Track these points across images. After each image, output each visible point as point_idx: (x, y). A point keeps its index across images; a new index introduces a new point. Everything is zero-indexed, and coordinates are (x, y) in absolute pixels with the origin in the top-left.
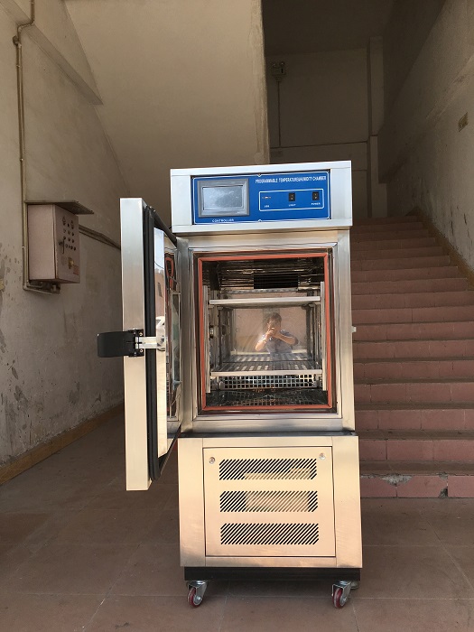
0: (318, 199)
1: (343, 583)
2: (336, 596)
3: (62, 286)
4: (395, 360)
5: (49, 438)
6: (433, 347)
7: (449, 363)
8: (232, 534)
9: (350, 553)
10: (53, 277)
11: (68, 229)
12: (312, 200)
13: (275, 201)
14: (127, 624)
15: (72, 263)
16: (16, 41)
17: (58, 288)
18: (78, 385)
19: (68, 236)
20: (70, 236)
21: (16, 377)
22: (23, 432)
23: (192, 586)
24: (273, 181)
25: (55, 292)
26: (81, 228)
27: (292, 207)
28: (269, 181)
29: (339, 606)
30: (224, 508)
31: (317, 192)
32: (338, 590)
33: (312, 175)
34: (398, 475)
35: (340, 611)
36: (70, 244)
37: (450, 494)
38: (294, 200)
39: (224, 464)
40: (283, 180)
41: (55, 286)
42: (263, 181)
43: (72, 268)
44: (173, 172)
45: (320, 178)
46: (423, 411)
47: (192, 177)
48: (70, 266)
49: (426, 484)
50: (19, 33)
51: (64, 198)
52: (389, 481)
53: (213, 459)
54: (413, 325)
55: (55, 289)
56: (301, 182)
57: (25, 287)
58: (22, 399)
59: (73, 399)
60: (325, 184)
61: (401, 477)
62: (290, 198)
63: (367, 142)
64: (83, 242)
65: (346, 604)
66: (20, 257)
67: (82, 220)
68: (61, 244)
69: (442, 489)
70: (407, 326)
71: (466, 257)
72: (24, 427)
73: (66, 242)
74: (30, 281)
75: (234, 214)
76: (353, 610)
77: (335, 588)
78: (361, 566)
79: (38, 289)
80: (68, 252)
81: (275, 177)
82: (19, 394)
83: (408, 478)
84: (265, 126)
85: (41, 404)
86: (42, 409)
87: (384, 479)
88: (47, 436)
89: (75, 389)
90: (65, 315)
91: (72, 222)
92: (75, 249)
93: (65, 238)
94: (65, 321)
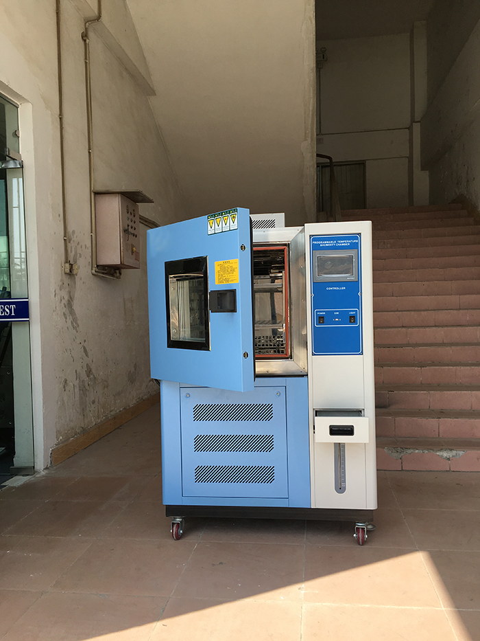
3: (123, 272)
10: (118, 262)
11: (131, 217)
15: (134, 249)
16: (85, 36)
17: (120, 274)
18: (135, 366)
20: (132, 224)
21: (87, 355)
22: (93, 406)
25: (116, 277)
26: (141, 218)
34: (451, 450)
36: (132, 231)
41: (118, 271)
43: (134, 254)
46: (473, 392)
48: (132, 252)
49: (478, 459)
50: (86, 29)
51: (124, 189)
52: (442, 456)
54: (461, 311)
57: (94, 272)
58: (92, 376)
61: (454, 452)
63: (410, 128)
66: (89, 245)
67: (142, 208)
68: (126, 231)
70: (455, 311)
72: (94, 402)
74: (97, 266)
80: (131, 239)
82: (89, 372)
83: (461, 453)
84: (313, 115)
85: (106, 382)
86: (107, 387)
87: (438, 453)
88: (111, 412)
89: (132, 369)
90: (124, 299)
91: (133, 210)
92: (136, 236)
93: (128, 226)
94: (125, 305)
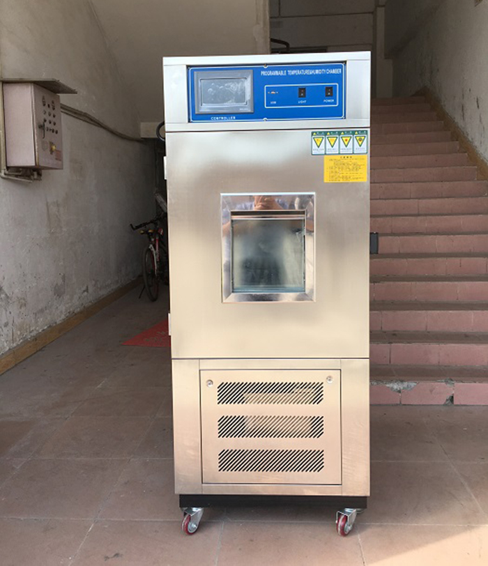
0: (331, 95)
1: (348, 510)
2: (341, 523)
3: (43, 172)
4: (399, 256)
5: (32, 334)
6: (440, 243)
7: (457, 260)
8: (230, 460)
9: (357, 482)
10: (32, 163)
11: (48, 110)
13: (283, 97)
14: (117, 555)
15: (54, 147)
17: (39, 175)
18: (64, 278)
19: (48, 118)
20: (51, 118)
22: (5, 330)
23: (187, 513)
24: (281, 73)
25: (37, 179)
26: (63, 107)
27: (302, 105)
28: (276, 73)
29: (344, 533)
30: (222, 433)
31: (331, 87)
32: (342, 517)
33: (325, 67)
34: (402, 381)
35: (344, 539)
36: (51, 126)
37: (456, 402)
38: (304, 96)
39: (223, 387)
40: (293, 72)
41: (35, 173)
42: (270, 73)
43: (54, 154)
44: (167, 61)
45: (334, 71)
46: (429, 312)
47: (188, 67)
48: (52, 151)
49: (431, 391)
51: (44, 77)
52: (392, 388)
53: (211, 382)
54: (420, 218)
55: (36, 177)
56: (312, 75)
57: (3, 175)
59: (59, 292)
60: (340, 79)
61: (405, 384)
62: (300, 92)
63: (373, 13)
64: (66, 121)
65: (350, 532)
67: (64, 99)
68: (41, 127)
69: (448, 396)
70: (413, 218)
71: (476, 143)
72: (6, 325)
73: (47, 125)
74: (8, 168)
75: (235, 111)
76: (358, 537)
77: (340, 515)
78: (368, 494)
79: (17, 176)
80: (49, 136)
81: (283, 69)
83: (413, 384)
85: (24, 299)
86: (25, 305)
87: (388, 385)
88: (31, 332)
89: (60, 282)
90: (47, 203)
91: (53, 103)
92: (57, 132)
93: (45, 121)
94: (48, 210)
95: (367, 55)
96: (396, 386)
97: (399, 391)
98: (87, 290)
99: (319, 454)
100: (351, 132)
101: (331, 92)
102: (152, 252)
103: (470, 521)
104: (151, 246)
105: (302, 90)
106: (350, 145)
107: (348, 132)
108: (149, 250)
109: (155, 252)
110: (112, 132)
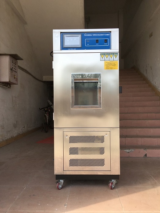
1: (113, 180)
2: (110, 185)
4: (128, 113)
5: (6, 139)
6: (140, 109)
7: (146, 114)
9: (116, 170)
11: (14, 65)
12: (104, 43)
13: (91, 43)
18: (17, 121)
19: (14, 67)
23: (58, 182)
24: (90, 35)
25: (9, 87)
27: (97, 45)
28: (89, 35)
29: (112, 189)
30: (71, 153)
31: (106, 40)
32: (111, 183)
33: (105, 33)
34: (129, 149)
36: (15, 70)
37: (147, 156)
38: (98, 42)
39: (71, 137)
40: (94, 35)
41: (9, 85)
42: (87, 35)
45: (107, 35)
47: (61, 33)
48: (14, 78)
49: (139, 152)
53: (67, 136)
55: (9, 86)
56: (100, 36)
59: (15, 126)
60: (109, 37)
65: (114, 188)
68: (11, 69)
69: (145, 154)
73: (13, 69)
75: (76, 47)
76: (117, 190)
77: (110, 182)
78: (120, 174)
80: (14, 73)
81: (91, 34)
83: (133, 150)
85: (3, 126)
86: (4, 128)
87: (125, 151)
89: (16, 123)
90: (12, 96)
91: (15, 62)
92: (16, 72)
93: (13, 68)
94: (12, 99)
95: (118, 29)
96: (127, 151)
97: (129, 153)
98: (24, 127)
99: (103, 160)
100: (113, 54)
101: (107, 41)
102: (46, 116)
103: (154, 185)
104: (46, 114)
105: (97, 40)
106: (113, 58)
107: (112, 53)
108: (45, 116)
109: (47, 117)
110: (34, 77)
